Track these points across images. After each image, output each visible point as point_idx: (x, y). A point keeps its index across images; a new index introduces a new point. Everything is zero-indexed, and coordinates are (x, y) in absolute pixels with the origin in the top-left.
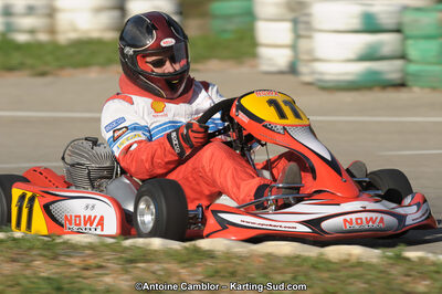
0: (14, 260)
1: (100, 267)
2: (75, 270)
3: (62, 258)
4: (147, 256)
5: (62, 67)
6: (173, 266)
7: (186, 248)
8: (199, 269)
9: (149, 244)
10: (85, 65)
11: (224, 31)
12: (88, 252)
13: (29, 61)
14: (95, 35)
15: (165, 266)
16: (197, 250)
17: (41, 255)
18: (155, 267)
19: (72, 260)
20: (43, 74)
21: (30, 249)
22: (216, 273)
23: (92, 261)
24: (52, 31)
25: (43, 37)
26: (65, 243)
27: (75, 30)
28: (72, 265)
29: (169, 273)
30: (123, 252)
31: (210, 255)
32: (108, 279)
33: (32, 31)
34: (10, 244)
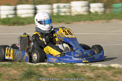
0: (63, 70)
1: (86, 71)
2: (79, 72)
3: (76, 69)
4: (98, 68)
5: (73, 22)
6: (105, 71)
7: (108, 66)
8: (111, 72)
9: (98, 66)
10: (80, 21)
11: (116, 12)
12: (82, 68)
13: (65, 20)
14: (82, 13)
15: (103, 71)
16: (111, 67)
17: (70, 68)
18: (100, 71)
19: (78, 70)
20: (68, 23)
21: (67, 67)
22: (116, 73)
23: (83, 70)
24: (70, 12)
25: (68, 14)
26: (76, 65)
27: (77, 12)
28: (78, 71)
29: (103, 73)
30: (91, 68)
31: (114, 68)
32: (88, 74)
33: (65, 12)
34: (62, 66)
